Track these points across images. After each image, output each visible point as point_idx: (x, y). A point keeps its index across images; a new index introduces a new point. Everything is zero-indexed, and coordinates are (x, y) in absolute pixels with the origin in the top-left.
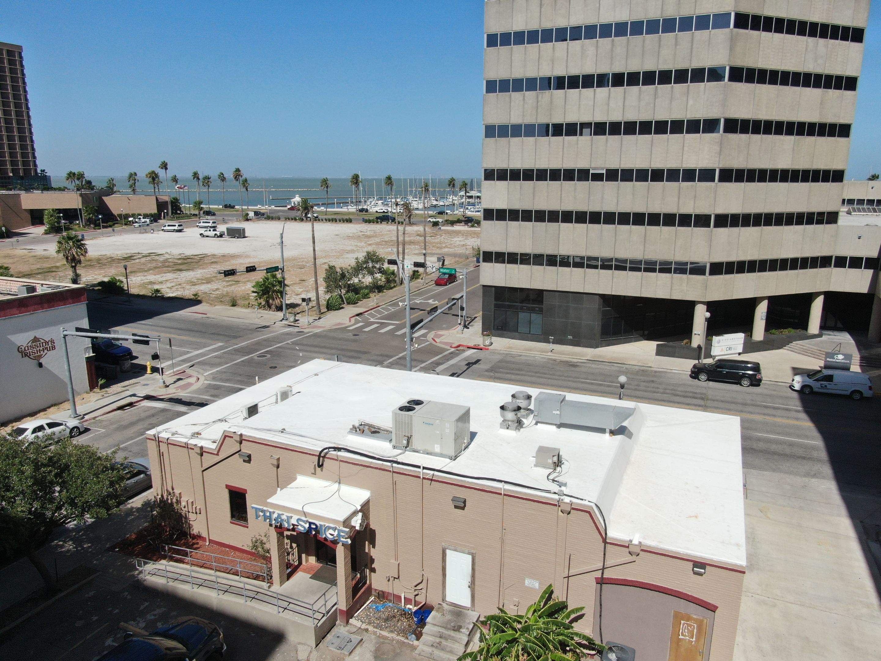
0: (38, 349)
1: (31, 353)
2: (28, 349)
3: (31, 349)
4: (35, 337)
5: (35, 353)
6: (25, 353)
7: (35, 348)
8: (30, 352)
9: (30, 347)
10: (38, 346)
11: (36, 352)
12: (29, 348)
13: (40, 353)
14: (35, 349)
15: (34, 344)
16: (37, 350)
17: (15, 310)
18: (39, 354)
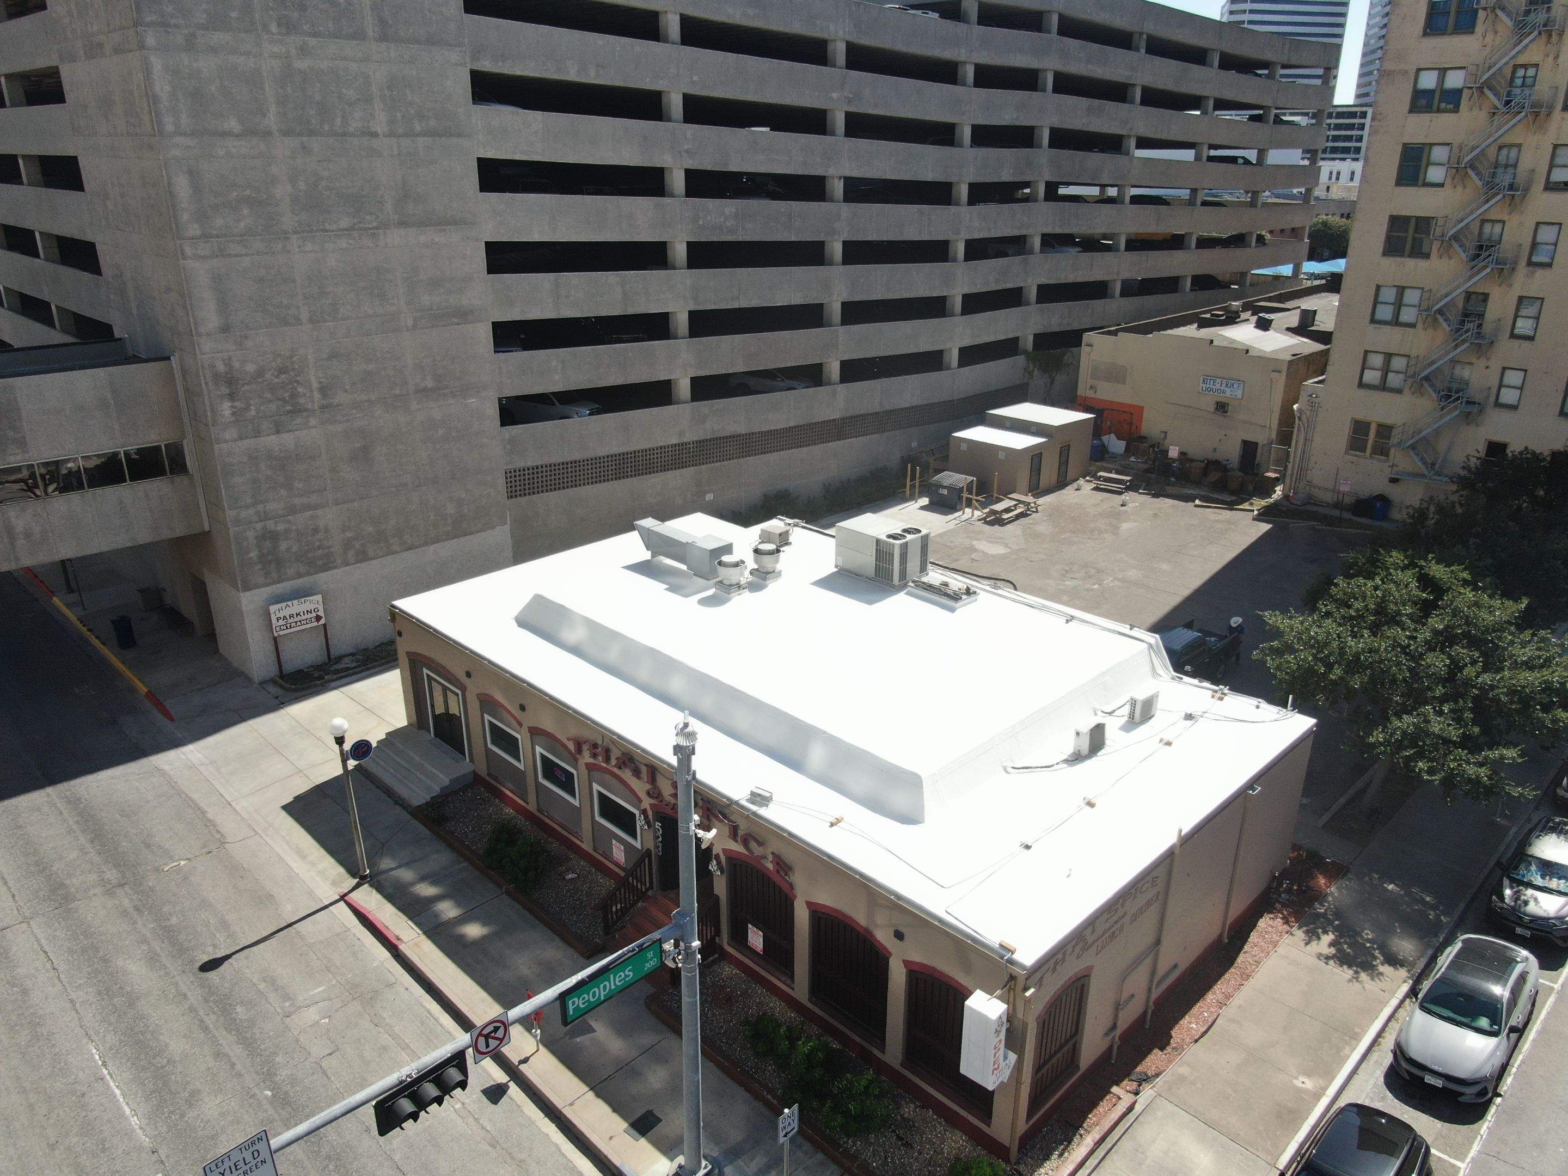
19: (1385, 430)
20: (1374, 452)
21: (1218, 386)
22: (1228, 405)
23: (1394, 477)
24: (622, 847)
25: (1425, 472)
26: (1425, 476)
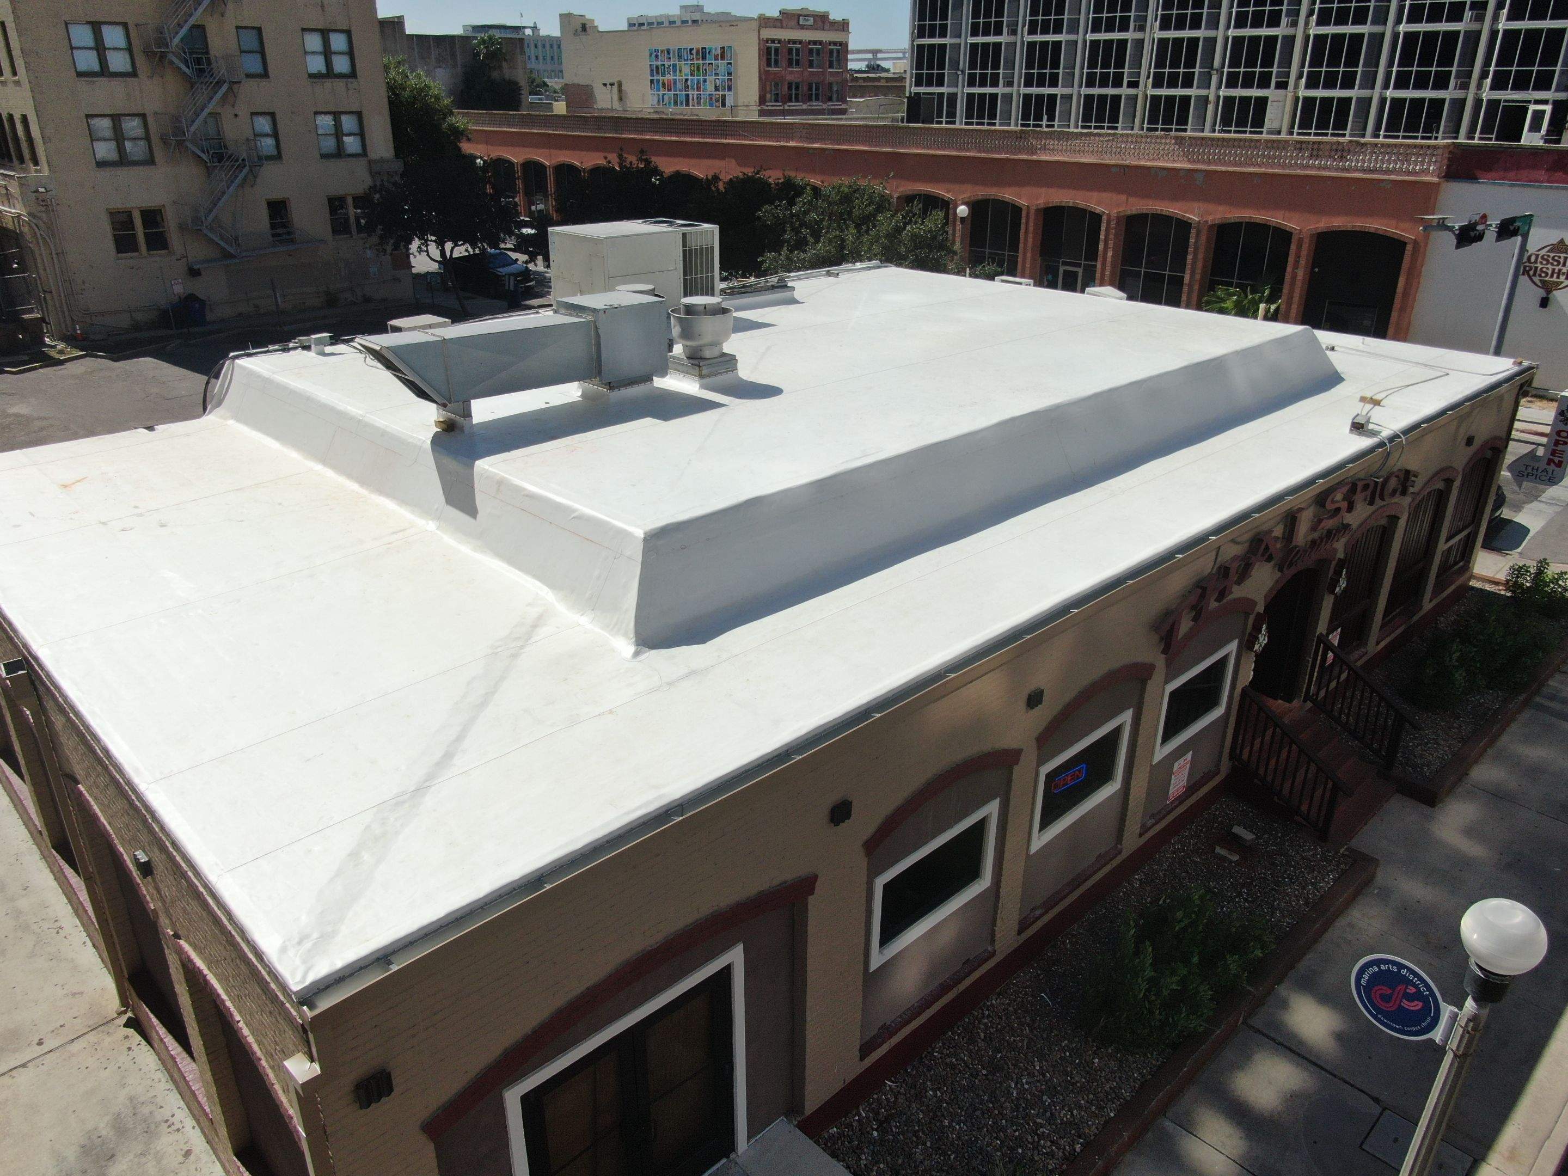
0: (1557, 269)
1: (1538, 272)
2: (1536, 262)
3: (1541, 263)
4: (1562, 241)
5: (1547, 274)
6: (1525, 267)
7: (1552, 264)
8: (1536, 268)
9: (1542, 257)
10: (1559, 263)
11: (1550, 272)
12: (1539, 259)
13: (1558, 277)
14: (1549, 266)
15: (1552, 255)
16: (1554, 270)
17: (1541, 174)
18: (1554, 279)
20: (150, 248)
23: (196, 267)
24: (1189, 756)
25: (232, 251)
26: (232, 256)
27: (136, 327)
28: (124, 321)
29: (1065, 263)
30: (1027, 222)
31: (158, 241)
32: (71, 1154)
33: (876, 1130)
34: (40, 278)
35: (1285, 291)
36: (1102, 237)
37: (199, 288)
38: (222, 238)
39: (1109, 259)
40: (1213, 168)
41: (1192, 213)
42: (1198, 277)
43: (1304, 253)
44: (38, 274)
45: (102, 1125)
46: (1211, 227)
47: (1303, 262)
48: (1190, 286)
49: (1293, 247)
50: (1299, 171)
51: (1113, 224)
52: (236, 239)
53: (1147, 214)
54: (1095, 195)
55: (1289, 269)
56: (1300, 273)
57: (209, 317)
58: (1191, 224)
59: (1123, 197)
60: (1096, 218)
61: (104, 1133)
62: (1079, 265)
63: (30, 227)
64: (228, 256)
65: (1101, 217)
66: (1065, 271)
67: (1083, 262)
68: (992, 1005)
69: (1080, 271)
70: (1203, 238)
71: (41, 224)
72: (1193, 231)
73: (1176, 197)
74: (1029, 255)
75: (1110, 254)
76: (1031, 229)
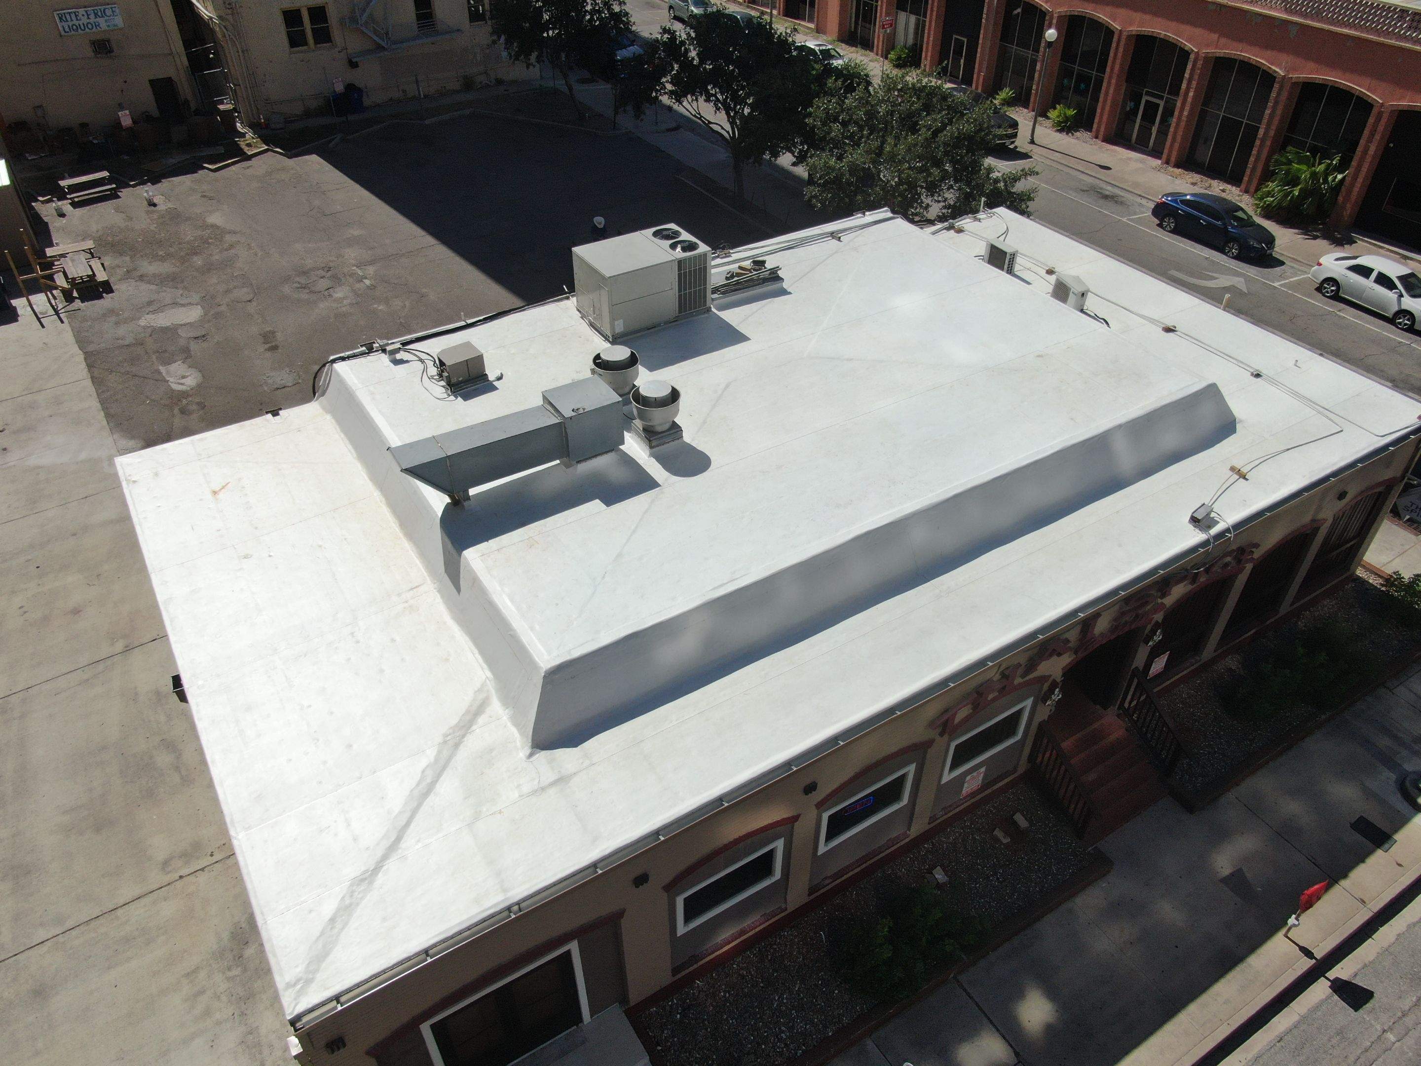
19: (318, 14)
20: (317, 42)
21: (85, 20)
22: (108, 41)
23: (354, 60)
24: (983, 770)
25: (383, 44)
26: (383, 48)
27: (308, 114)
28: (298, 109)
29: (1148, 93)
30: (1117, 48)
31: (323, 36)
32: (226, 935)
33: (680, 1014)
34: (230, 73)
35: (1354, 163)
36: (1187, 75)
37: (358, 77)
38: (375, 32)
39: (1189, 100)
40: (1309, 22)
41: (1277, 66)
42: (1272, 133)
43: (1381, 128)
44: (229, 70)
45: (243, 920)
46: (1295, 84)
47: (1377, 137)
48: (1263, 141)
49: (1371, 120)
50: (1393, 42)
51: (1200, 64)
52: (387, 34)
53: (1236, 60)
54: (1188, 29)
55: (1362, 142)
56: (1372, 149)
57: (367, 102)
58: (1275, 78)
59: (1216, 36)
60: (1185, 54)
61: (243, 926)
62: (1161, 98)
63: (220, 28)
64: (380, 48)
65: (1189, 54)
66: (1147, 101)
67: (1166, 95)
68: (784, 935)
69: (1162, 104)
70: (1285, 95)
71: (230, 27)
72: (1276, 86)
73: (1266, 45)
74: (1114, 81)
75: (1191, 94)
76: (1120, 55)
